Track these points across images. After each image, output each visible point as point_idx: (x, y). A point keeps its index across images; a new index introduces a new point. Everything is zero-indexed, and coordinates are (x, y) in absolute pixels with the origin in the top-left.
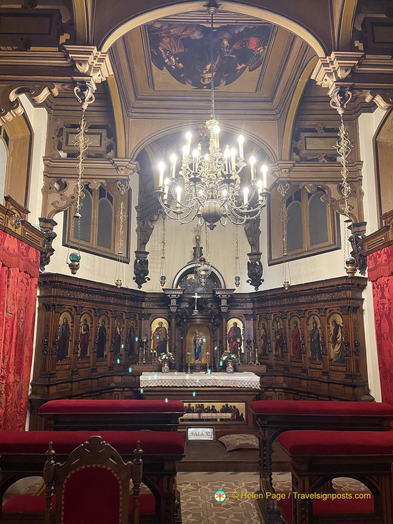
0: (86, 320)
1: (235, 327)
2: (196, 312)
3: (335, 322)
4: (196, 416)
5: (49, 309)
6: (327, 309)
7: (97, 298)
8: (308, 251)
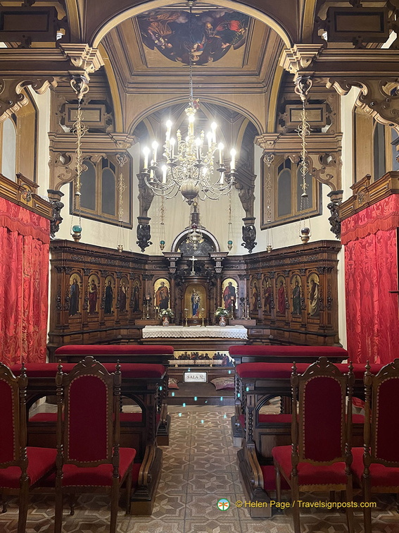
0: (93, 281)
1: (230, 287)
2: (193, 273)
3: (313, 281)
4: (191, 362)
5: (61, 270)
6: (306, 269)
7: (103, 261)
8: (295, 216)
